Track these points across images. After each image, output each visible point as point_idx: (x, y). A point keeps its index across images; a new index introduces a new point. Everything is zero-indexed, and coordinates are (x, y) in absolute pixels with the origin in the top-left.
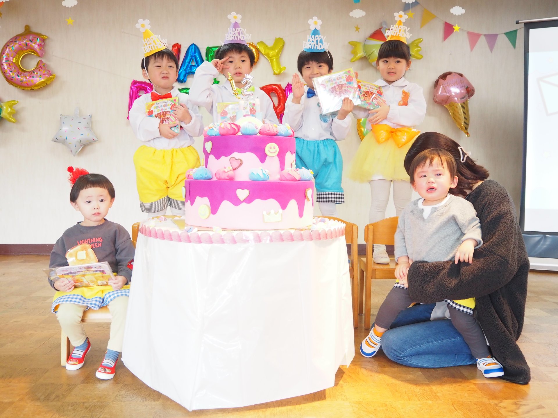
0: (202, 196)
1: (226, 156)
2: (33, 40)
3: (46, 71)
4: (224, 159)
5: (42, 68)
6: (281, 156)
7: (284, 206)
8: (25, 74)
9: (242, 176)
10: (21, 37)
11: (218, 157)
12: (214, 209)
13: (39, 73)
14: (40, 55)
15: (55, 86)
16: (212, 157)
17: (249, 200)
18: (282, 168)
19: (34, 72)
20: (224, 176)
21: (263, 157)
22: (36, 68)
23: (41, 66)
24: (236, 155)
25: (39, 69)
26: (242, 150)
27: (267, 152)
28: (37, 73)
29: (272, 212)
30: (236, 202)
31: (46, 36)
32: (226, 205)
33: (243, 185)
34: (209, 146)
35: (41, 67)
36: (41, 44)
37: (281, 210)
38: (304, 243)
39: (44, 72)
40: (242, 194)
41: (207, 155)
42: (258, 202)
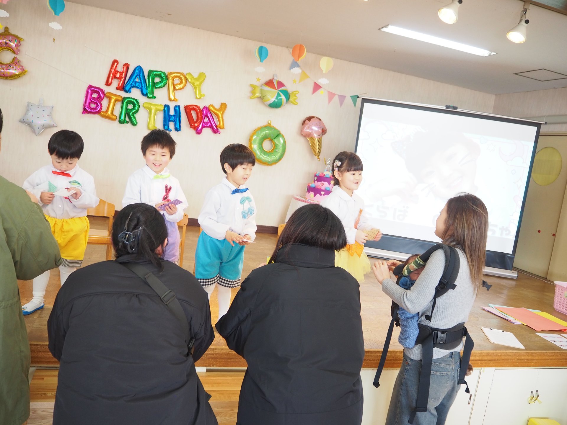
0: (312, 192)
1: (320, 182)
2: (12, 40)
3: (20, 67)
4: (319, 183)
5: (17, 64)
8: (3, 66)
9: (323, 188)
10: (2, 37)
11: (318, 182)
12: (315, 196)
13: (15, 67)
14: (16, 53)
15: (24, 79)
16: (316, 181)
17: (324, 195)
19: (10, 66)
20: (319, 188)
21: (330, 184)
22: (12, 63)
23: (15, 62)
24: (323, 182)
25: (14, 65)
26: (324, 181)
28: (13, 67)
30: (321, 195)
31: (22, 39)
32: (318, 195)
33: (323, 191)
34: (316, 178)
35: (16, 62)
36: (18, 45)
39: (18, 67)
40: (323, 193)
41: (315, 181)
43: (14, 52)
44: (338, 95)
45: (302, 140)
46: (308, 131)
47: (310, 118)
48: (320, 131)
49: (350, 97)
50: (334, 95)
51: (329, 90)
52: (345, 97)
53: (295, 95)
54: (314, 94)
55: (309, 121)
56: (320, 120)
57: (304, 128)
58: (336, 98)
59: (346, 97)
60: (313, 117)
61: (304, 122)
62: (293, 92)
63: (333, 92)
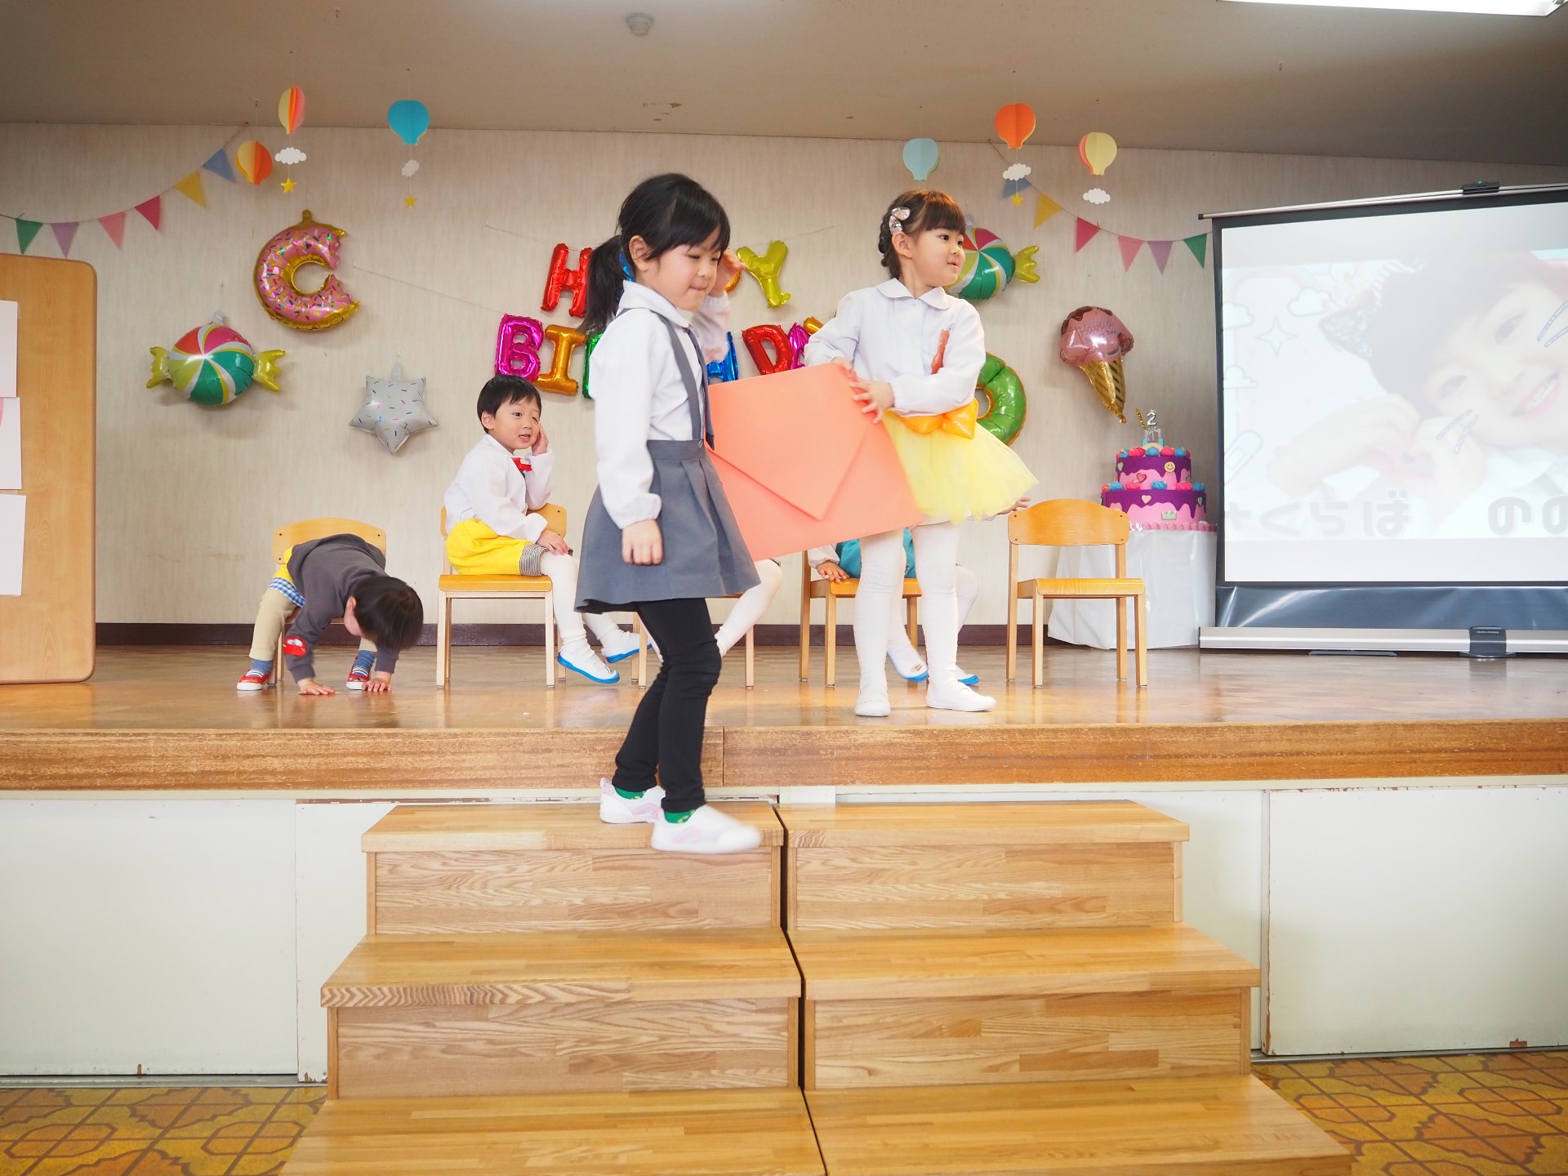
0: (1115, 502)
1: (1134, 472)
2: (320, 237)
3: (343, 295)
4: (1133, 476)
5: (335, 289)
6: (1177, 472)
7: (1178, 508)
8: (303, 299)
9: (1145, 486)
10: (297, 232)
11: (1127, 474)
12: (1125, 509)
13: (330, 297)
14: (331, 265)
15: (356, 324)
16: (1123, 474)
17: (1150, 503)
18: (1178, 479)
19: (321, 296)
20: (1133, 487)
21: (1162, 473)
22: (323, 289)
23: (331, 286)
24: (1142, 471)
25: (329, 292)
26: (1146, 468)
27: (1166, 469)
28: (327, 298)
29: (1169, 512)
30: (1141, 504)
31: (341, 230)
32: (1134, 508)
33: (1146, 492)
34: (1120, 466)
35: (333, 287)
36: (333, 246)
37: (1175, 511)
38: (1192, 532)
39: (339, 297)
40: (1146, 499)
41: (1119, 473)
42: (1158, 504)
43: (328, 266)
44: (1150, 243)
45: (1068, 375)
46: (1081, 348)
47: (1078, 314)
48: (1114, 342)
49: (1185, 245)
50: (1139, 243)
51: (1121, 234)
52: (1168, 244)
53: (1029, 259)
54: (1082, 250)
55: (1078, 320)
56: (1109, 313)
57: (1067, 340)
58: (1145, 252)
59: (1174, 244)
60: (1088, 309)
61: (1065, 328)
62: (1021, 253)
63: (1134, 236)
